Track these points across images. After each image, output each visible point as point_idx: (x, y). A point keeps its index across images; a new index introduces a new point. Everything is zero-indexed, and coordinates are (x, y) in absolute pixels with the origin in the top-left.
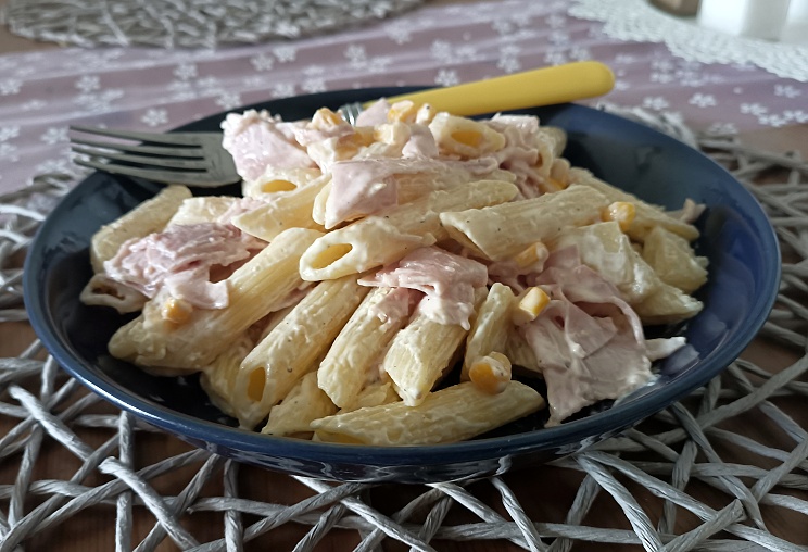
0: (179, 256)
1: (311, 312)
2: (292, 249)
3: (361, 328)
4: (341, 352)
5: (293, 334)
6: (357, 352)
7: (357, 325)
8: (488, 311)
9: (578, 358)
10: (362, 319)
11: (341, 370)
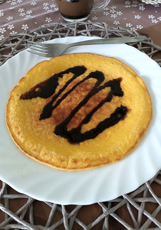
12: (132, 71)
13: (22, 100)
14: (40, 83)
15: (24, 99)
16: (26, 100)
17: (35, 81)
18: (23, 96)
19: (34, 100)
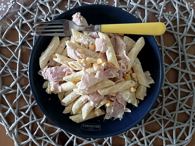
0: (54, 80)
1: (74, 97)
2: (72, 87)
3: (80, 103)
4: (76, 106)
5: (70, 100)
6: (78, 107)
7: (80, 102)
8: (100, 105)
9: (112, 112)
10: (81, 101)
11: (75, 109)
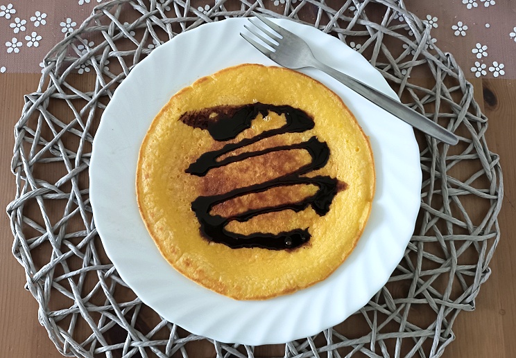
12: (371, 187)
13: (181, 123)
14: (225, 104)
15: (184, 122)
16: (186, 126)
17: (219, 98)
18: (186, 116)
19: (197, 132)
